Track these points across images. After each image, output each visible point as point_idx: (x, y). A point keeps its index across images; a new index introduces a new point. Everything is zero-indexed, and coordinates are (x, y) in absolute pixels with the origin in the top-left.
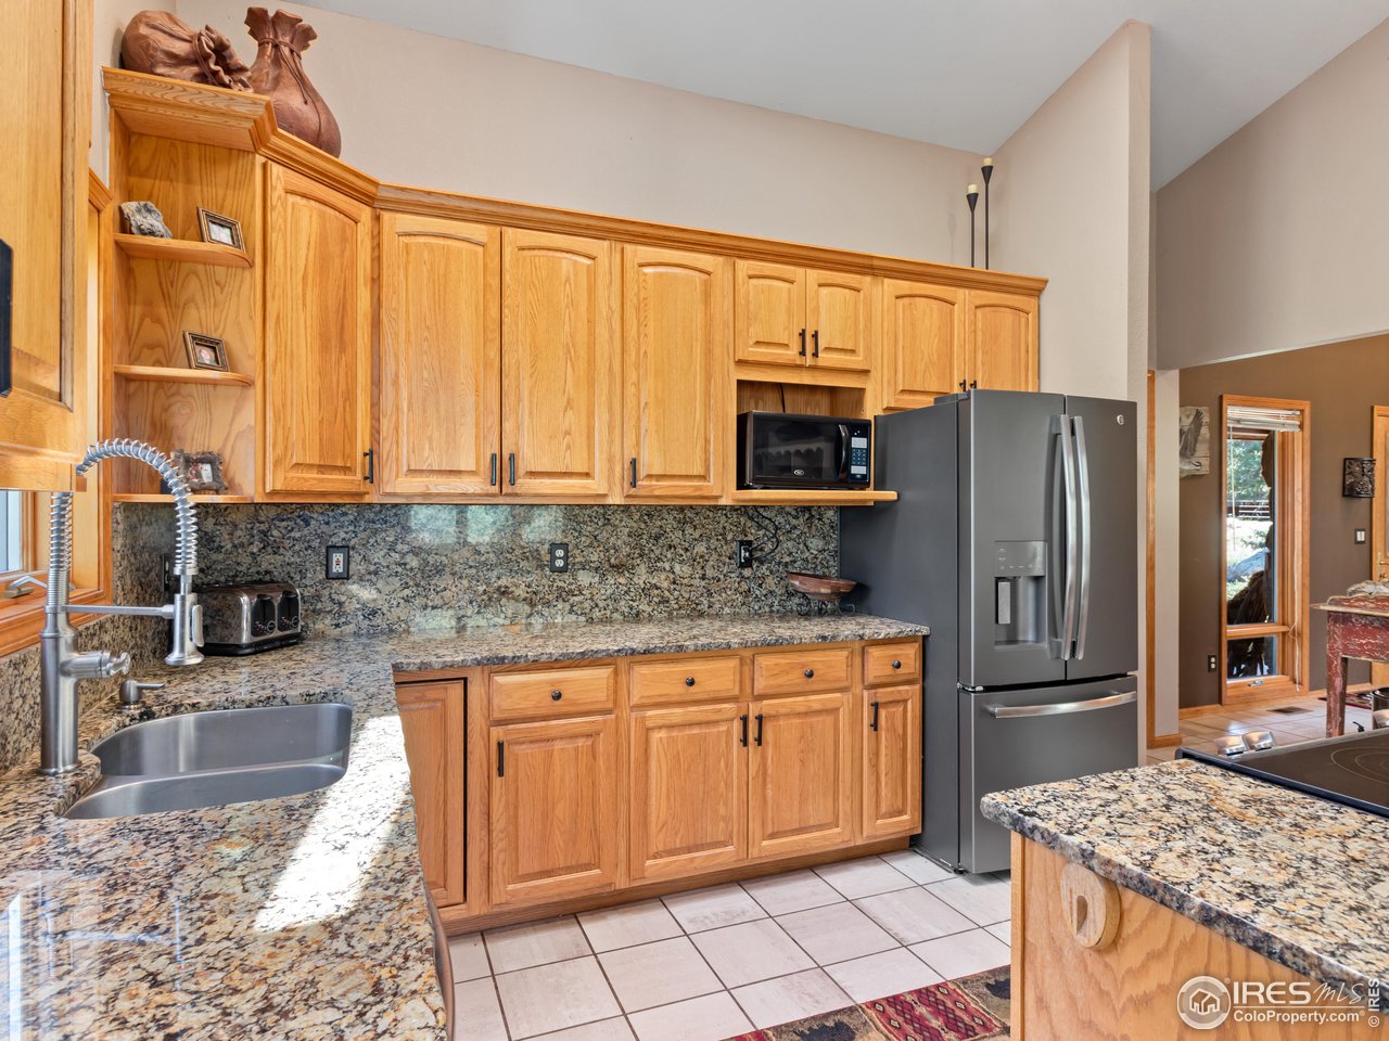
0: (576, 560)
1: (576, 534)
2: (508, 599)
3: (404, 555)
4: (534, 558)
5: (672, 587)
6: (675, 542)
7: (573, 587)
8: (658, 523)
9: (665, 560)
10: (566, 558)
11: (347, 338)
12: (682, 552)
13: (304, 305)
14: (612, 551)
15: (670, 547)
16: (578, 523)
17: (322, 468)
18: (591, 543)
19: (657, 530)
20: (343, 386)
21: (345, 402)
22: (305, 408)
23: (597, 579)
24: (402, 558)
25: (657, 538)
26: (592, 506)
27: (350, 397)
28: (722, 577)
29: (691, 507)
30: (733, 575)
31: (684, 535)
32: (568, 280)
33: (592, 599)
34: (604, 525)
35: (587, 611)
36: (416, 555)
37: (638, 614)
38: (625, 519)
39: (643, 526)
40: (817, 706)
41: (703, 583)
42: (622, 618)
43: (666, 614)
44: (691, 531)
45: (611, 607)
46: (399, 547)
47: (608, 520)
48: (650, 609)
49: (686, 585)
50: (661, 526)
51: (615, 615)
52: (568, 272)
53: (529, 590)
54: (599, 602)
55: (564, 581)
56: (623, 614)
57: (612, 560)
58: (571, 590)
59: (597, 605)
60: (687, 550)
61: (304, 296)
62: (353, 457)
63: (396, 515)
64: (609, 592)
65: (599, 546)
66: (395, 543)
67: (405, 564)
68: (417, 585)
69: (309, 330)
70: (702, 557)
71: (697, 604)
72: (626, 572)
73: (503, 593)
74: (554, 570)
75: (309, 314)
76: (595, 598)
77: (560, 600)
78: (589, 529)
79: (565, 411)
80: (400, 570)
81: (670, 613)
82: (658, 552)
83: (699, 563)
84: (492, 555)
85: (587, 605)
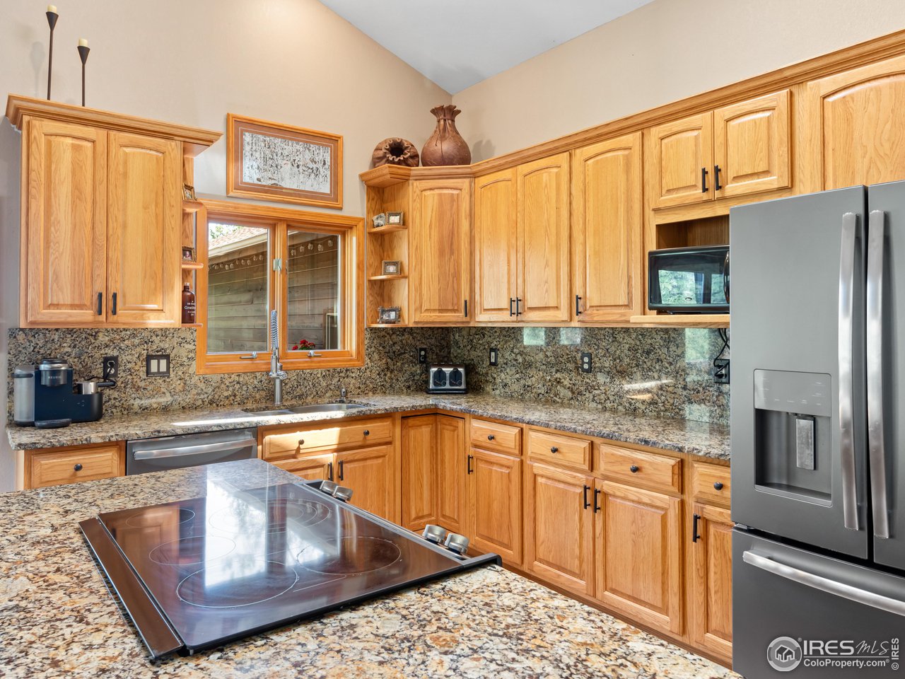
0: (597, 365)
1: (596, 347)
2: (561, 386)
3: (516, 355)
4: (574, 362)
5: (660, 392)
6: (663, 357)
7: (594, 383)
8: (649, 341)
9: (654, 370)
10: (590, 363)
11: (455, 247)
12: (667, 365)
13: (430, 238)
14: (618, 361)
15: (658, 360)
16: (598, 339)
17: (441, 311)
18: (605, 354)
19: (648, 347)
20: (452, 271)
21: (453, 278)
22: (431, 283)
23: (608, 379)
24: (516, 356)
25: (648, 353)
26: (605, 328)
27: (457, 276)
28: (701, 389)
29: (675, 329)
30: (711, 389)
31: (668, 351)
32: (546, 186)
33: (605, 393)
34: (613, 341)
35: (603, 401)
36: (521, 355)
37: (635, 409)
38: (626, 337)
39: (638, 343)
40: (646, 500)
41: (685, 393)
42: (624, 410)
43: (655, 414)
44: (674, 348)
45: (617, 401)
46: (515, 350)
47: (615, 338)
48: (644, 408)
49: (671, 393)
50: (651, 344)
51: (620, 407)
52: (546, 181)
53: (571, 382)
54: (609, 396)
55: (589, 379)
56: (625, 407)
57: (618, 368)
58: (593, 386)
59: (608, 398)
60: (671, 364)
61: (430, 234)
62: (458, 304)
63: (514, 333)
64: (616, 390)
65: (610, 357)
66: (513, 348)
67: (517, 360)
68: (522, 372)
69: (433, 248)
70: (683, 370)
71: (680, 410)
72: (627, 377)
73: (559, 382)
74: (584, 370)
75: (432, 242)
76: (607, 393)
77: (587, 391)
78: (604, 344)
79: (545, 268)
80: (515, 363)
81: (658, 413)
82: (649, 364)
83: (681, 375)
84: (553, 358)
85: (603, 397)
